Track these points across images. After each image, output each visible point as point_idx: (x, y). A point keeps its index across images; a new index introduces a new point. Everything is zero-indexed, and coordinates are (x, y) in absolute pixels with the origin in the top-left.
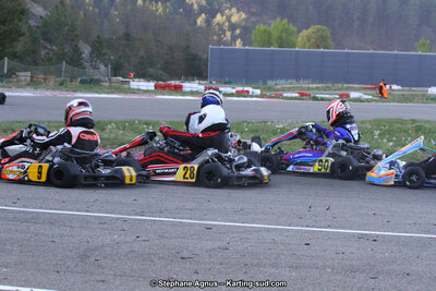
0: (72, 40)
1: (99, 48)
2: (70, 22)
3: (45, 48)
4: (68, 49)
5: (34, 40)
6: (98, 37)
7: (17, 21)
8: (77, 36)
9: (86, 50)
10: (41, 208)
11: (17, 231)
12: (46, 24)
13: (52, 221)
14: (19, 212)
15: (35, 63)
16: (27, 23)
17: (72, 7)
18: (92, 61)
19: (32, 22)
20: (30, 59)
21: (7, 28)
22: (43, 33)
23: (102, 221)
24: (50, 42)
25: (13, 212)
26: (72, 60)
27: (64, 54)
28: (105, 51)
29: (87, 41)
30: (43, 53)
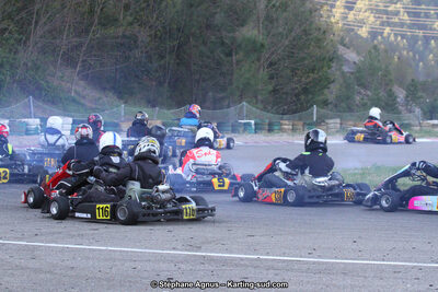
0: (387, 85)
1: (413, 91)
2: (383, 67)
3: (360, 93)
4: (382, 94)
5: (348, 87)
6: (413, 80)
7: (325, 69)
8: (391, 80)
9: (401, 94)
10: (336, 258)
11: (308, 282)
12: (359, 70)
13: (346, 271)
14: (314, 263)
15: (350, 110)
16: (340, 69)
17: (386, 51)
18: (407, 105)
19: (346, 69)
20: (343, 105)
21: (316, 76)
22: (358, 79)
23: (396, 270)
24: (365, 87)
25: (307, 263)
26: (387, 104)
27: (378, 99)
28: (420, 94)
29: (401, 85)
30: (358, 98)
